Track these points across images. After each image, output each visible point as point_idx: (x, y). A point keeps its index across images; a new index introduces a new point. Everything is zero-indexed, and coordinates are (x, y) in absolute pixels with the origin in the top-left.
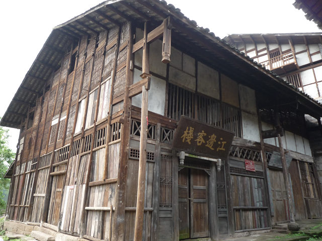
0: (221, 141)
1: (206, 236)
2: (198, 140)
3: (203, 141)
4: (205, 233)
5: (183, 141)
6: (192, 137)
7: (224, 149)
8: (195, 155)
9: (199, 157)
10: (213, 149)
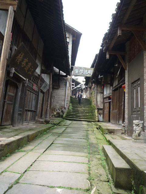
0: (32, 68)
1: (9, 124)
2: (23, 63)
3: (25, 64)
4: (9, 122)
5: (16, 61)
6: (21, 60)
7: (31, 74)
8: (18, 73)
9: (19, 75)
10: (27, 72)
